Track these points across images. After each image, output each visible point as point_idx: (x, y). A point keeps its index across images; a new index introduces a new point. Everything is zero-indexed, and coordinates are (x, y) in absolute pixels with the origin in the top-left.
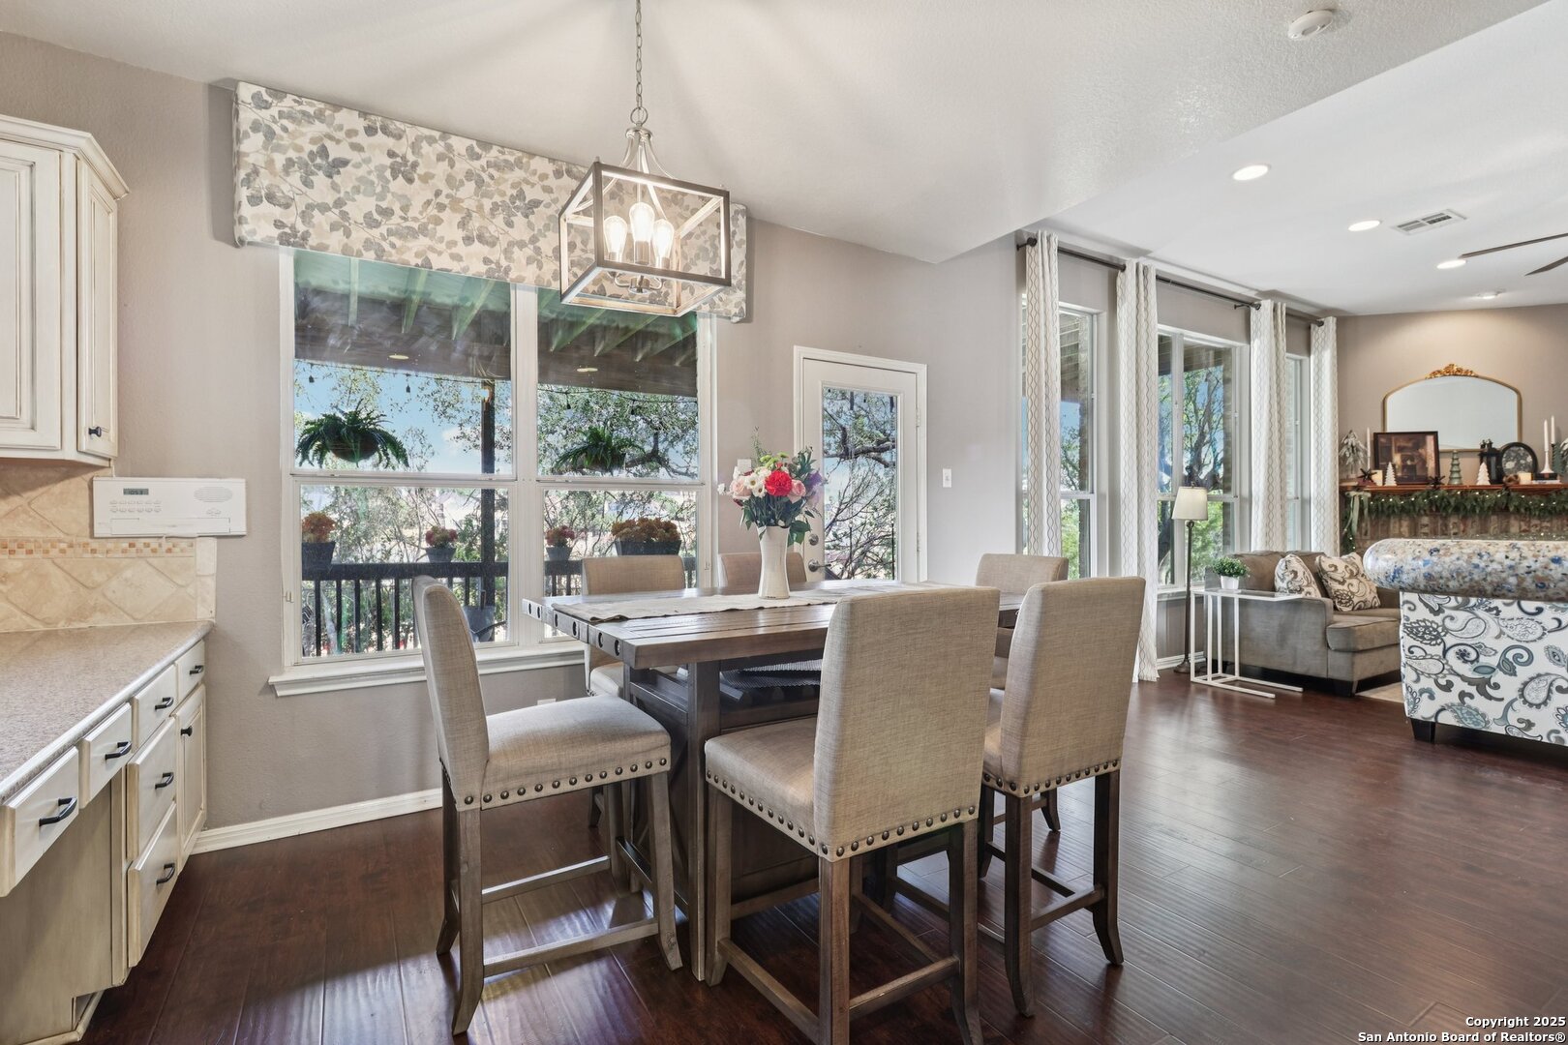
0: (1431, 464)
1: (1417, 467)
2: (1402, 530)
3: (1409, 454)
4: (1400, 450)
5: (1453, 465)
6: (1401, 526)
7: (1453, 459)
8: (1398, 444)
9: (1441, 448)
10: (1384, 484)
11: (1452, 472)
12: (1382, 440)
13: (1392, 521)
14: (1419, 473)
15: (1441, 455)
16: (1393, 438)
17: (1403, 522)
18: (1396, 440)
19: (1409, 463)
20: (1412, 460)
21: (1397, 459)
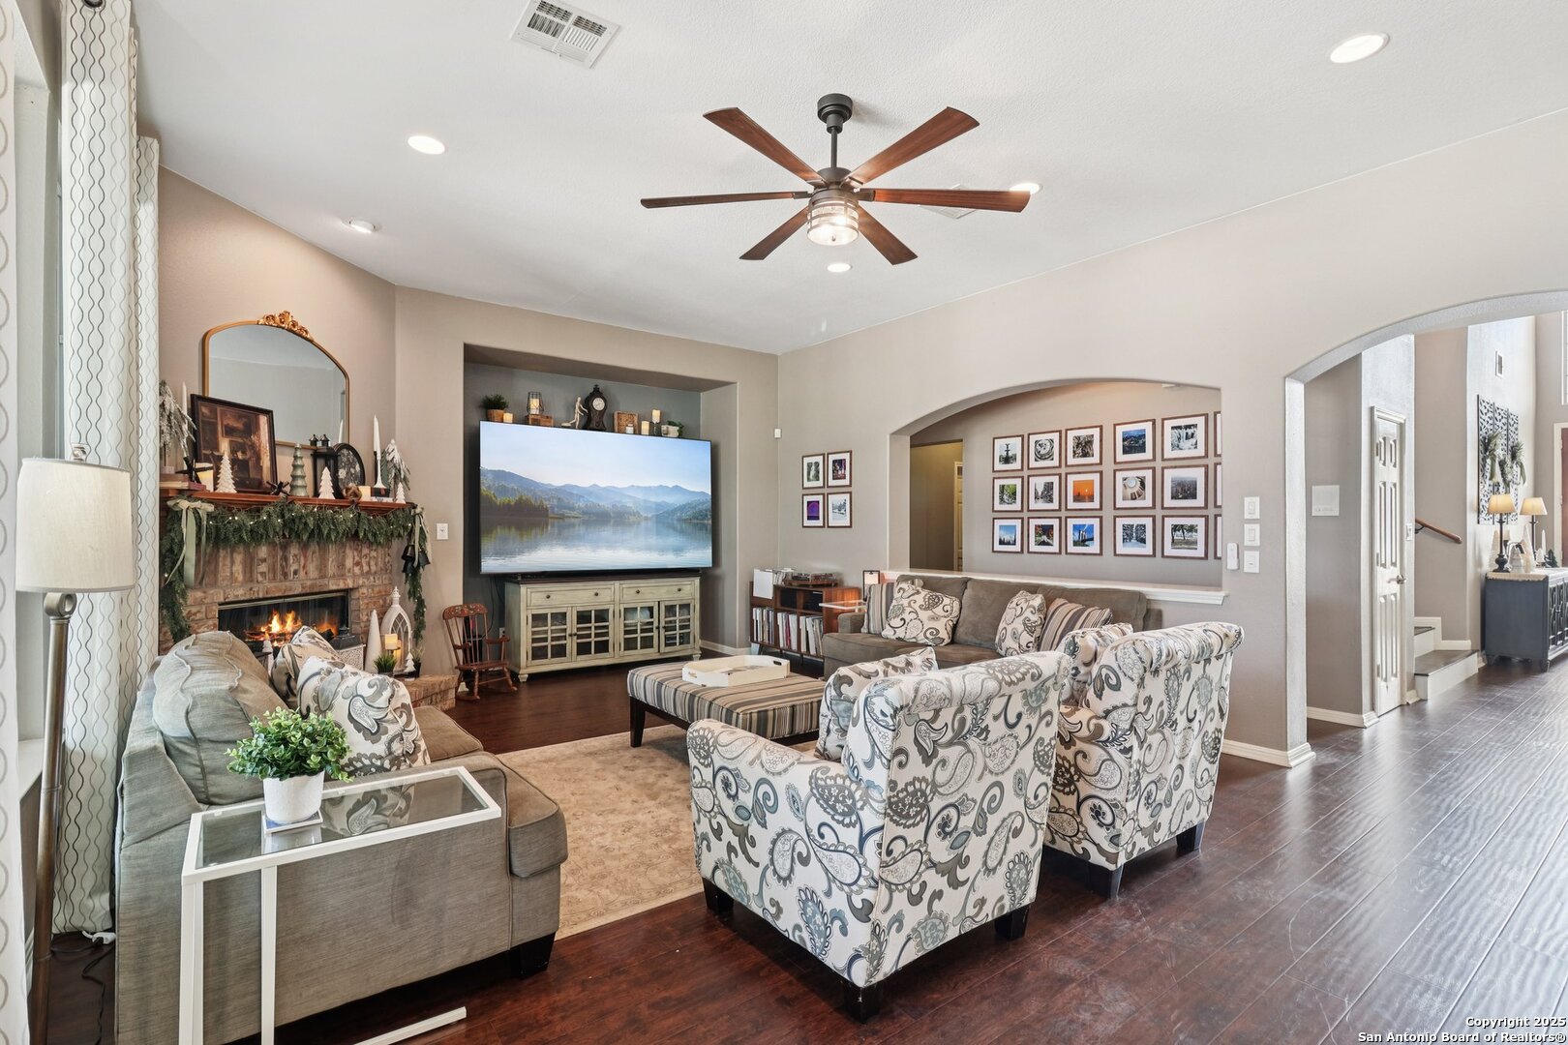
0: (266, 462)
1: (251, 464)
2: (234, 569)
3: (240, 440)
4: (229, 431)
5: (295, 467)
6: (233, 563)
7: (296, 457)
8: (225, 423)
9: (278, 438)
10: (215, 489)
11: (294, 477)
12: (204, 410)
13: (222, 553)
14: (253, 474)
15: (278, 449)
16: (219, 409)
17: (235, 555)
18: (223, 414)
19: (240, 455)
20: (244, 453)
21: (225, 446)
